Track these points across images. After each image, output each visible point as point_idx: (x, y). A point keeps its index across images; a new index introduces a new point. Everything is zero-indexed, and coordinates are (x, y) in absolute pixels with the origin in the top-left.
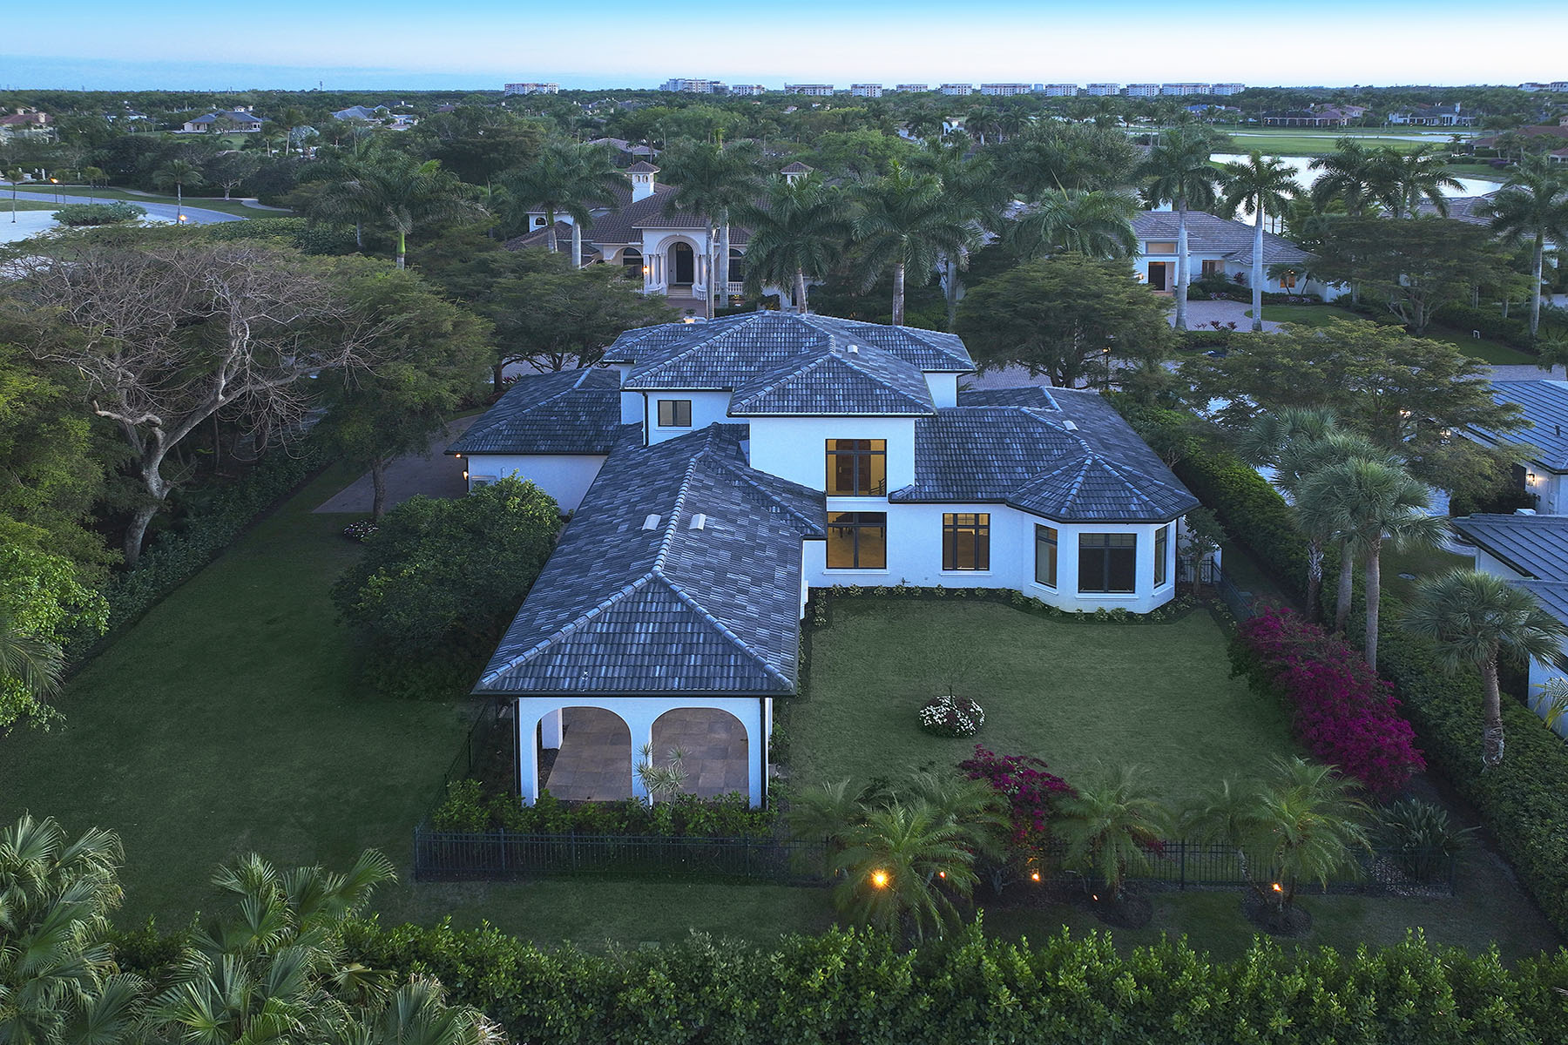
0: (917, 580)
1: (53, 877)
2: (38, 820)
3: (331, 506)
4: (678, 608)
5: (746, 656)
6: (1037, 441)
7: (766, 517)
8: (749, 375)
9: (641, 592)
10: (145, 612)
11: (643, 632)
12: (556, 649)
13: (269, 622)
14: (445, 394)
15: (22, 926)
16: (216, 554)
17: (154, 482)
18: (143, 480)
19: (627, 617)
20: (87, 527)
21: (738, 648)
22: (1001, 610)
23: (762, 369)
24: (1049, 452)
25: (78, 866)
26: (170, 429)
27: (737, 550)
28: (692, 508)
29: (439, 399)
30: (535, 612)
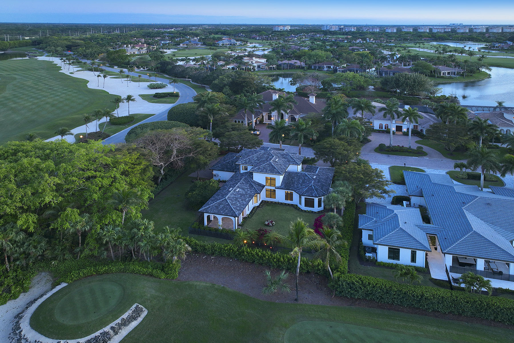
0: (280, 201)
1: (148, 225)
2: (146, 219)
3: (191, 175)
4: (227, 203)
5: (234, 211)
6: (305, 180)
7: (251, 189)
8: (257, 163)
9: (223, 200)
10: (160, 192)
11: (221, 206)
12: (209, 207)
13: (178, 196)
14: (208, 161)
15: (145, 229)
16: (171, 183)
17: (162, 172)
18: (160, 171)
19: (220, 204)
20: (152, 181)
21: (233, 210)
22: (292, 208)
23: (260, 162)
24: (306, 182)
25: (150, 224)
26: (165, 164)
27: (242, 195)
28: (238, 187)
29: (206, 162)
30: (210, 201)
